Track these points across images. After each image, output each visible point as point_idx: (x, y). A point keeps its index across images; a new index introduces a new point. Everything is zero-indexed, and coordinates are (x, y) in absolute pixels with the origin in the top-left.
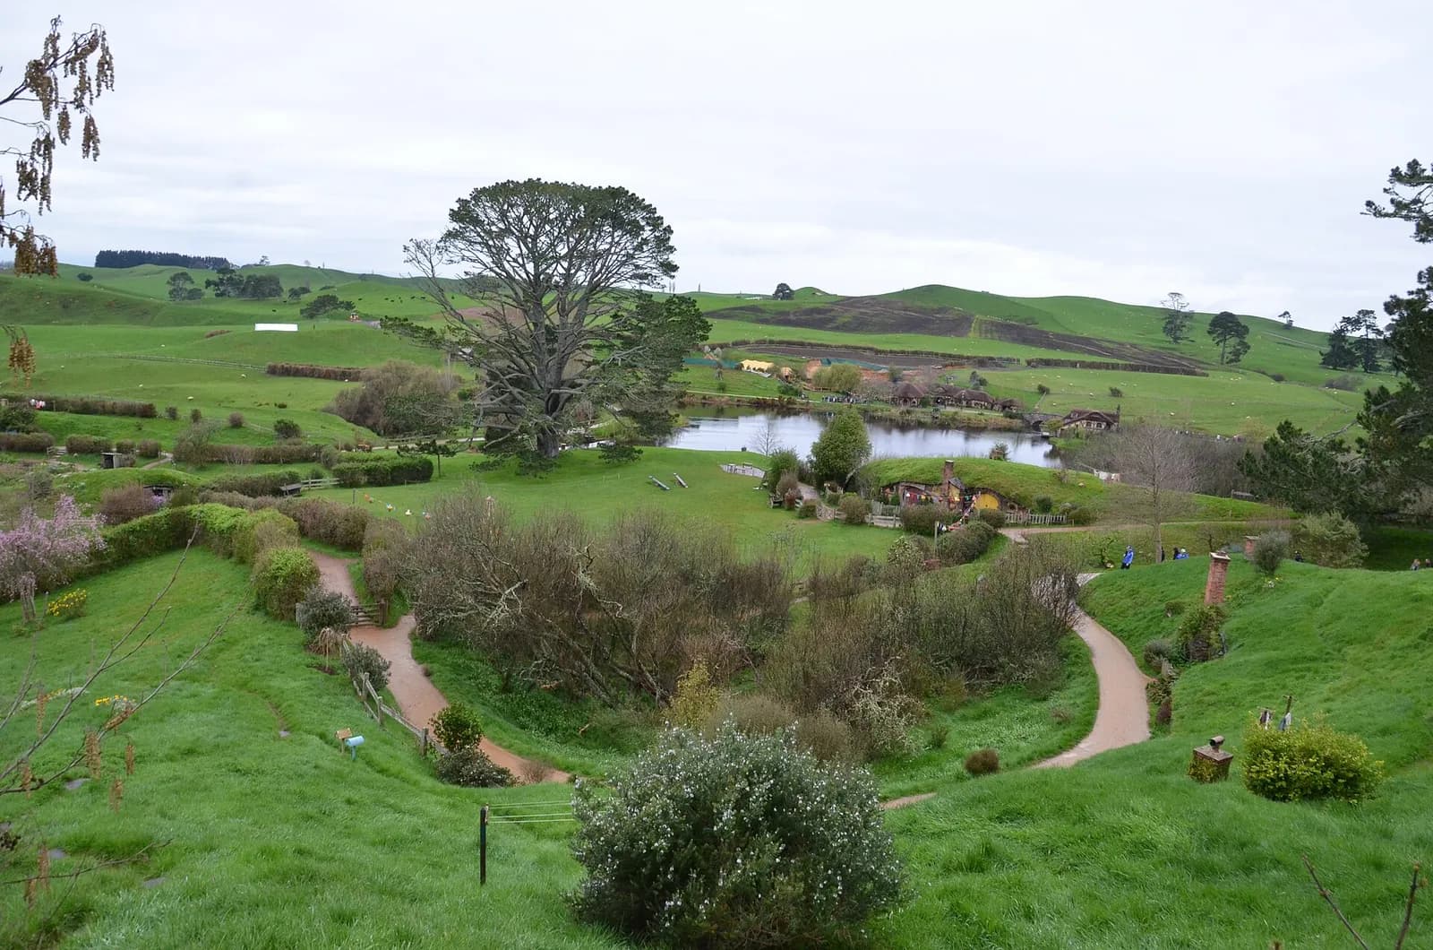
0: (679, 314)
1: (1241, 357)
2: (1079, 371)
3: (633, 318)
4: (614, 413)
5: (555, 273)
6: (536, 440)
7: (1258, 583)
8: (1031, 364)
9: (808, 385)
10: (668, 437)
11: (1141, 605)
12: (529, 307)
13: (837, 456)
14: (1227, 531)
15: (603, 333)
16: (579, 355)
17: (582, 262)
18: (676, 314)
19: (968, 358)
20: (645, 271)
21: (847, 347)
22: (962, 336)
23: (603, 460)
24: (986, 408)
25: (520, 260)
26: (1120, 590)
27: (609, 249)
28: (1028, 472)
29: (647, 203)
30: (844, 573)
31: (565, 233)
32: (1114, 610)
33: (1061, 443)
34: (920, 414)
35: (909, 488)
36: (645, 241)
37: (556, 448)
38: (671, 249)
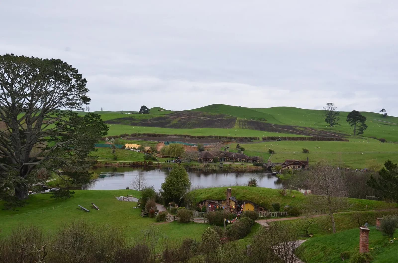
0: (92, 122)
1: (364, 131)
2: (287, 142)
3: (68, 125)
4: (59, 174)
5: (24, 103)
6: (14, 190)
7: (385, 241)
8: (264, 139)
9: (158, 155)
10: (88, 184)
11: (329, 255)
12: (10, 120)
13: (174, 189)
14: (366, 215)
15: (52, 133)
16: (38, 144)
17: (39, 97)
18: (90, 123)
19: (235, 138)
20: (73, 101)
21: (176, 135)
22: (231, 128)
23: (53, 199)
24: (245, 162)
25: (3, 96)
26: (317, 248)
27: (54, 91)
28: (267, 191)
29: (73, 67)
30: (180, 248)
31: (29, 82)
32: (316, 258)
33: (281, 176)
34: (213, 166)
35: (210, 203)
36: (73, 86)
37: (26, 194)
38: (87, 90)
